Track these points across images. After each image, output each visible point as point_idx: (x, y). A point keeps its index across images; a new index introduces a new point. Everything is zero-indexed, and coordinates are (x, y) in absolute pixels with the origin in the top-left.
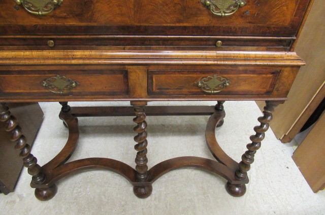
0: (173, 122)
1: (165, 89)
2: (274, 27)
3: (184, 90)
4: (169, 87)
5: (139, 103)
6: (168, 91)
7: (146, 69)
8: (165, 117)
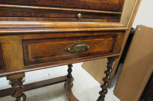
0: (42, 92)
1: (40, 57)
2: (111, 4)
3: (57, 57)
4: (44, 55)
5: (16, 76)
6: (43, 59)
7: (21, 39)
8: (36, 90)
